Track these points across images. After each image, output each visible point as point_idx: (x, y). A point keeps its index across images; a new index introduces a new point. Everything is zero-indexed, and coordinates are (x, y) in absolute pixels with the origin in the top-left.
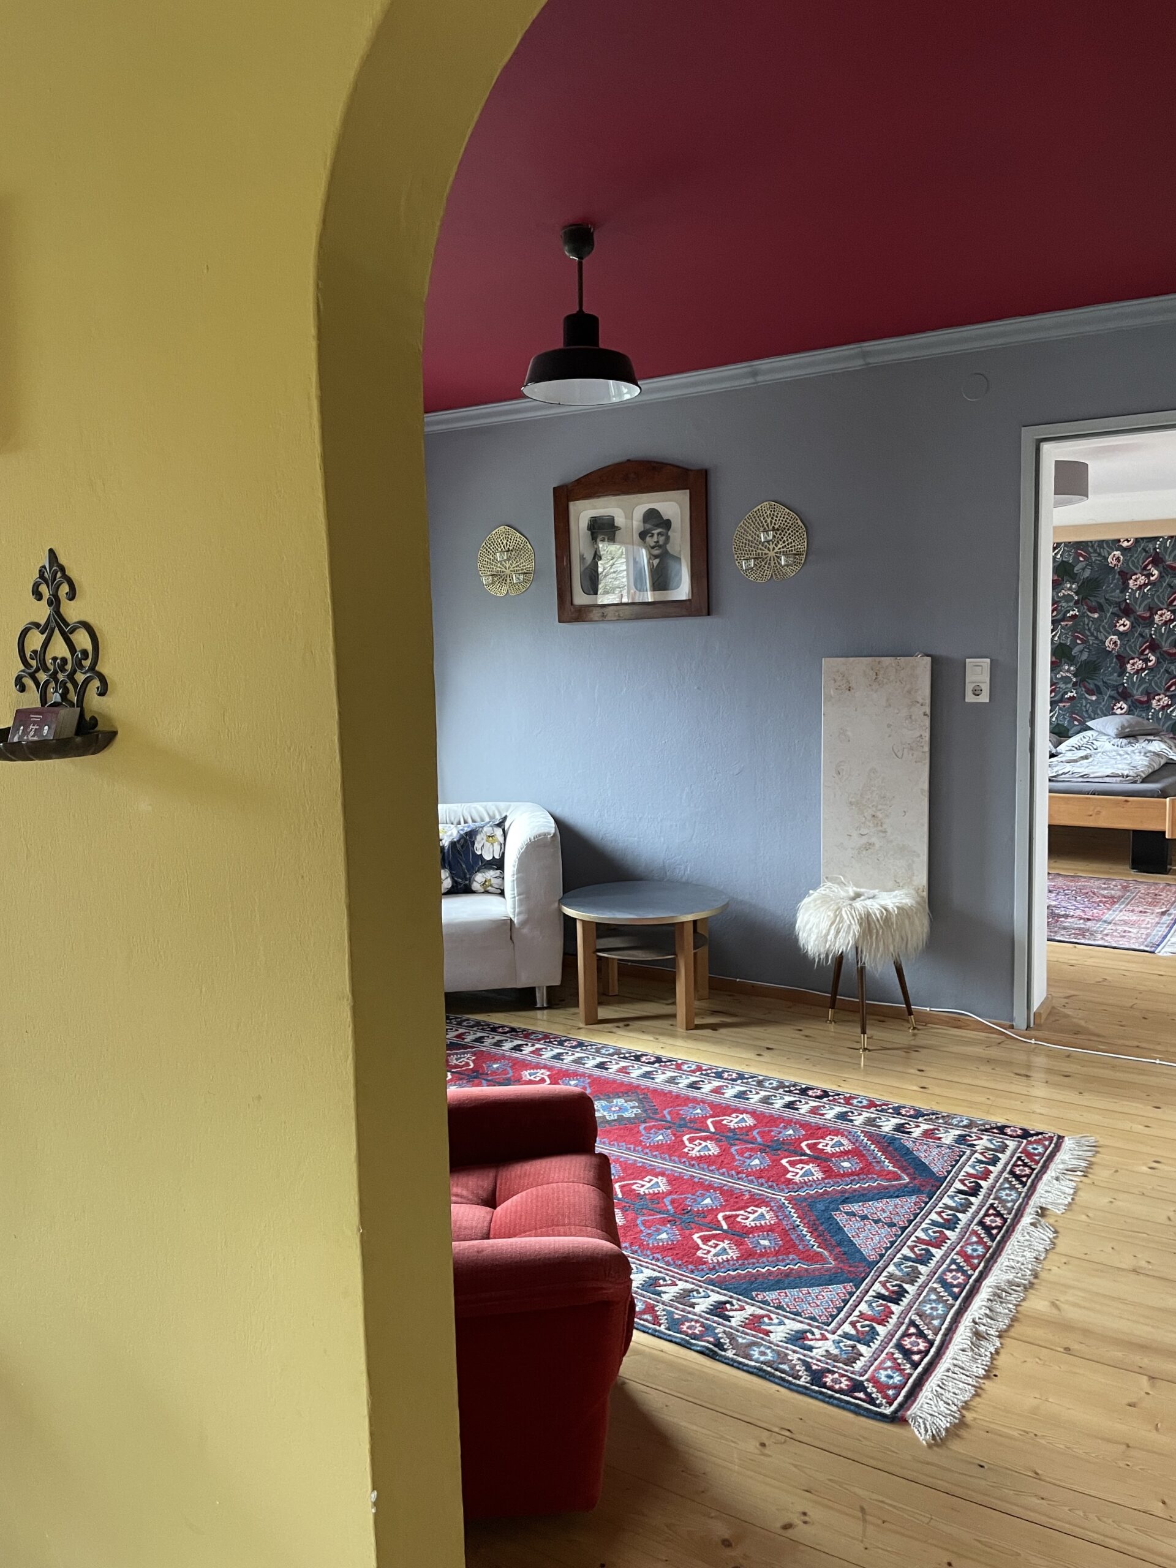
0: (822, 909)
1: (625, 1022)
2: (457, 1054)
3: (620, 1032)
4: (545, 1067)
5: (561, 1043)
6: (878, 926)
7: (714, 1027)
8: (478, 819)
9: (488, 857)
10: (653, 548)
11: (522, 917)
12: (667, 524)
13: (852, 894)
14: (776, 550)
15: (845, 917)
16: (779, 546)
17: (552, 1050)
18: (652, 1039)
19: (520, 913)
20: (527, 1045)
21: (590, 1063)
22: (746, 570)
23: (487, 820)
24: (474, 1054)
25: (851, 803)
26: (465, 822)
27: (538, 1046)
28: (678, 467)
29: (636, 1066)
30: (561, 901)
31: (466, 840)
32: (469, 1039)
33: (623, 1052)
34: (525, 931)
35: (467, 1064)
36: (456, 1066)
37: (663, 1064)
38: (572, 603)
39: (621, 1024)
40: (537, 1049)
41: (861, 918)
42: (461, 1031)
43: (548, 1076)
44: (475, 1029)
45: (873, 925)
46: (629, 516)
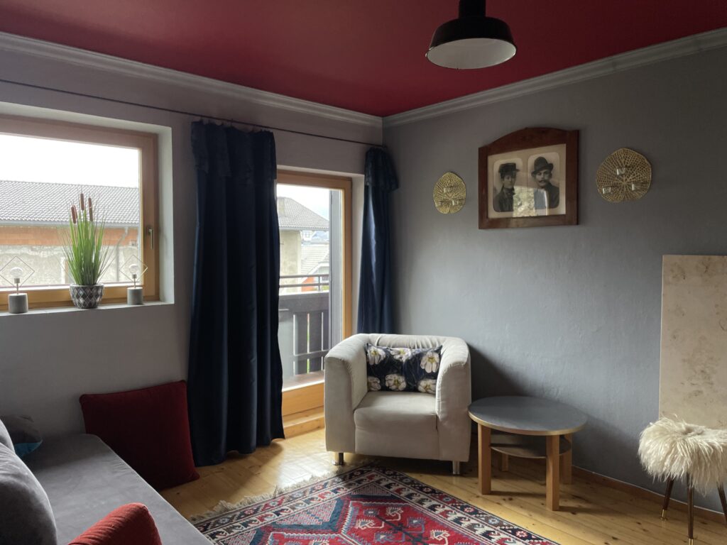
0: (660, 441)
1: (510, 496)
2: (392, 506)
3: (506, 505)
4: (448, 529)
5: (462, 509)
6: (707, 461)
7: (574, 511)
8: (425, 345)
9: (428, 371)
10: (540, 182)
11: (444, 415)
12: (550, 167)
13: (684, 429)
14: (628, 180)
15: (680, 450)
16: (630, 178)
17: (455, 514)
18: (526, 514)
19: (442, 412)
20: (440, 506)
21: (480, 531)
22: (606, 194)
23: (431, 347)
24: (403, 508)
25: (684, 361)
26: (418, 347)
27: (447, 508)
28: (559, 130)
29: (512, 539)
30: (471, 408)
31: (415, 359)
32: (404, 493)
33: (505, 524)
34: (446, 424)
35: (397, 517)
36: (390, 517)
37: (532, 541)
38: (487, 217)
39: (507, 498)
40: (445, 511)
41: (693, 453)
42: (401, 486)
43: (448, 538)
44: (409, 486)
45: (702, 458)
46: (525, 163)
